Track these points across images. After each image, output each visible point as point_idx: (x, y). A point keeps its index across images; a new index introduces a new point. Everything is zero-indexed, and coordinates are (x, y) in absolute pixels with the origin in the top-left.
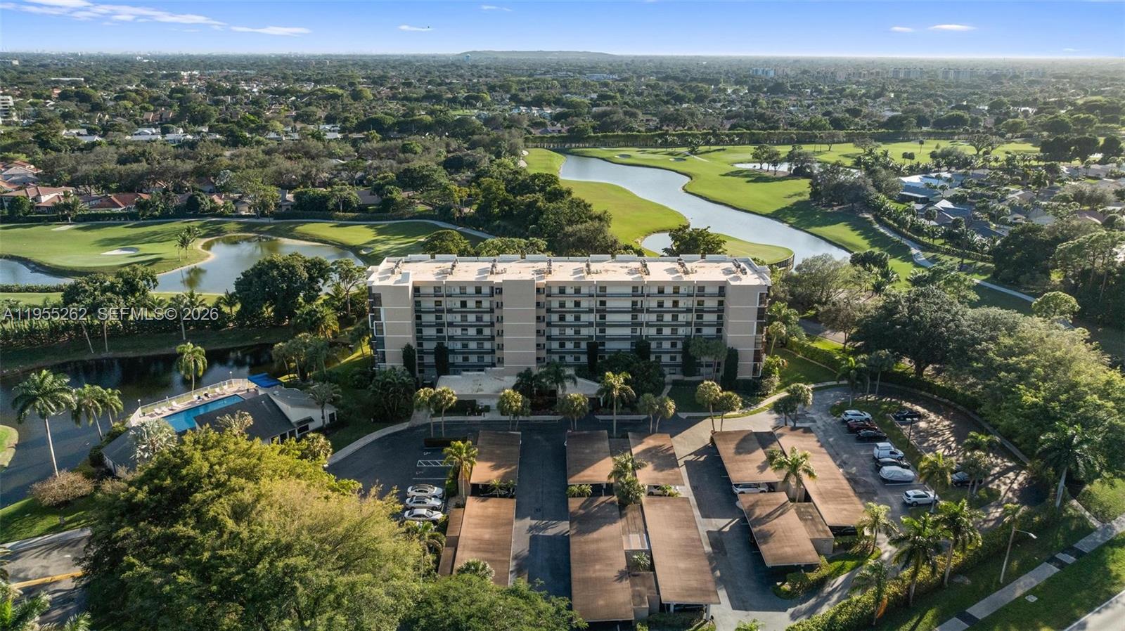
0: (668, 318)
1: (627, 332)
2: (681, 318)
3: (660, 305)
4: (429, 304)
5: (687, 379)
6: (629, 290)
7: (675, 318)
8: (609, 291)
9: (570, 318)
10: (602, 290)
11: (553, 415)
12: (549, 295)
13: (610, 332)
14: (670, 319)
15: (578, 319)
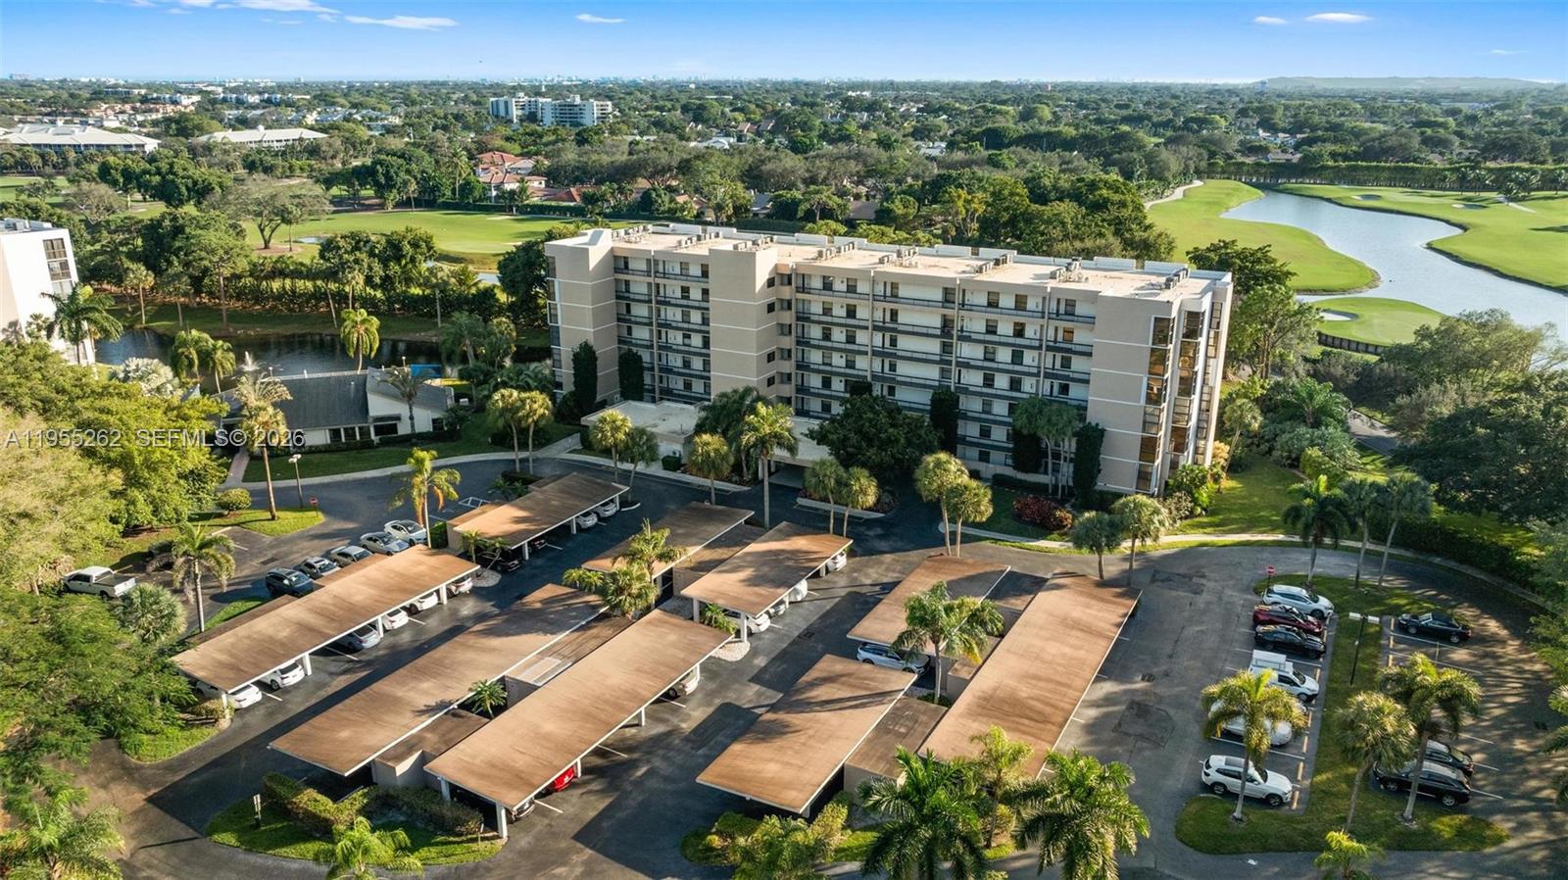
0: (1004, 355)
1: (932, 373)
2: (1029, 357)
3: (991, 329)
4: (639, 286)
5: (1021, 476)
6: (937, 295)
7: (1017, 357)
8: (902, 292)
9: (838, 335)
10: (891, 291)
11: (736, 483)
12: (803, 289)
13: (904, 369)
14: (1009, 359)
15: (851, 339)
